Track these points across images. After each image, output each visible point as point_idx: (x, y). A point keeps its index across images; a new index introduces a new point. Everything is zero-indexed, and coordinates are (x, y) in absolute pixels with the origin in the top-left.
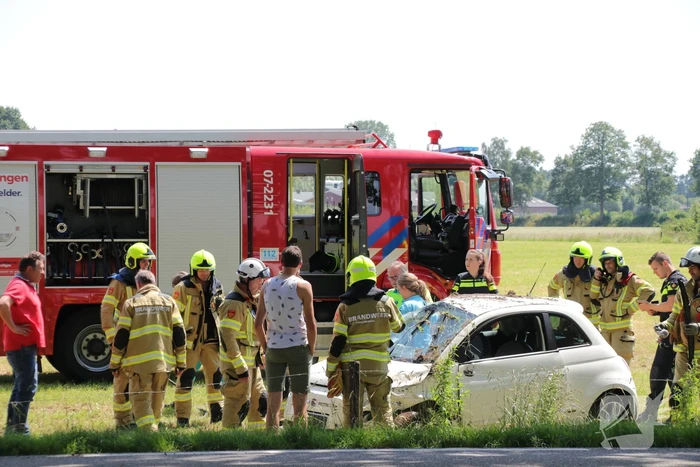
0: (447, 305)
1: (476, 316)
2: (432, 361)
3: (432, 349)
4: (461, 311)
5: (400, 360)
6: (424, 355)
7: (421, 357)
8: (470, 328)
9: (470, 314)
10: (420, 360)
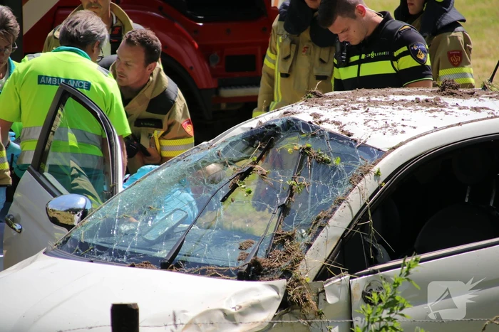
0: (306, 126)
1: (382, 154)
2: (286, 274)
3: (281, 240)
4: (342, 140)
5: (203, 273)
6: (261, 257)
7: (256, 263)
8: (369, 185)
9: (364, 147)
10: (253, 272)
